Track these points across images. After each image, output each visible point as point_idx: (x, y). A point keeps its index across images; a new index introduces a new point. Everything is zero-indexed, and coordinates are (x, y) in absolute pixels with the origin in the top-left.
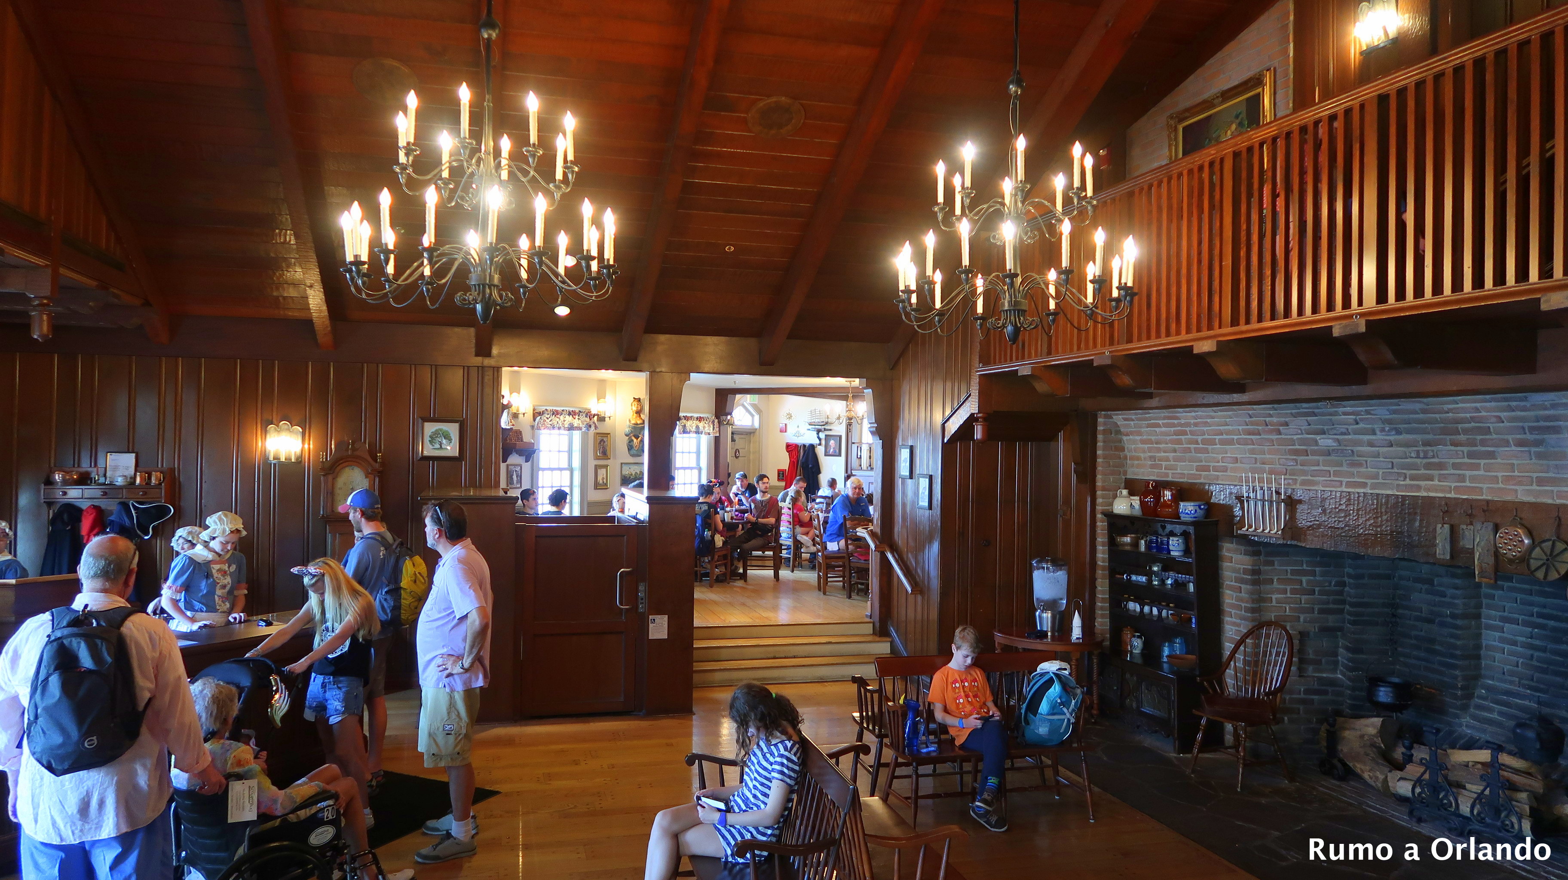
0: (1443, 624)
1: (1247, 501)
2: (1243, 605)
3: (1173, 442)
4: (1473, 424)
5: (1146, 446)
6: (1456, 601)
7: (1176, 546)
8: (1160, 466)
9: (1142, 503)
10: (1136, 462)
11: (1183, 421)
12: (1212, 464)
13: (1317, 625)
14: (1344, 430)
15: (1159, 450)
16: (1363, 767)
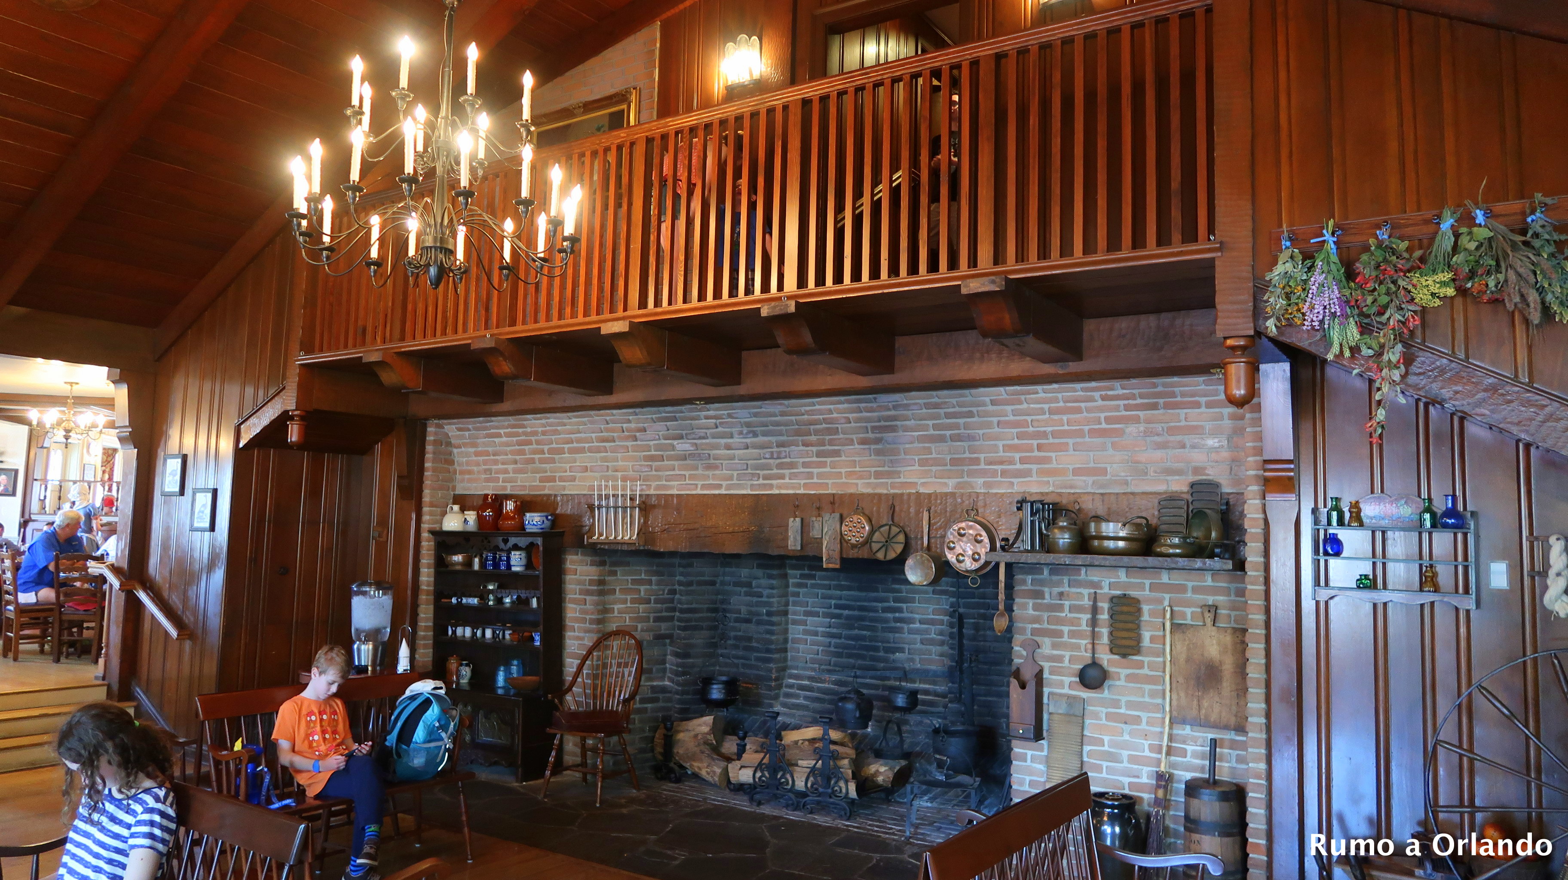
0: (759, 623)
1: (599, 509)
2: (588, 617)
3: (513, 453)
4: (824, 425)
5: (481, 458)
6: (771, 600)
7: (517, 562)
8: (497, 480)
9: (480, 518)
10: (467, 476)
11: (529, 430)
12: (558, 475)
13: (651, 634)
14: (702, 435)
15: (496, 462)
16: (700, 765)
